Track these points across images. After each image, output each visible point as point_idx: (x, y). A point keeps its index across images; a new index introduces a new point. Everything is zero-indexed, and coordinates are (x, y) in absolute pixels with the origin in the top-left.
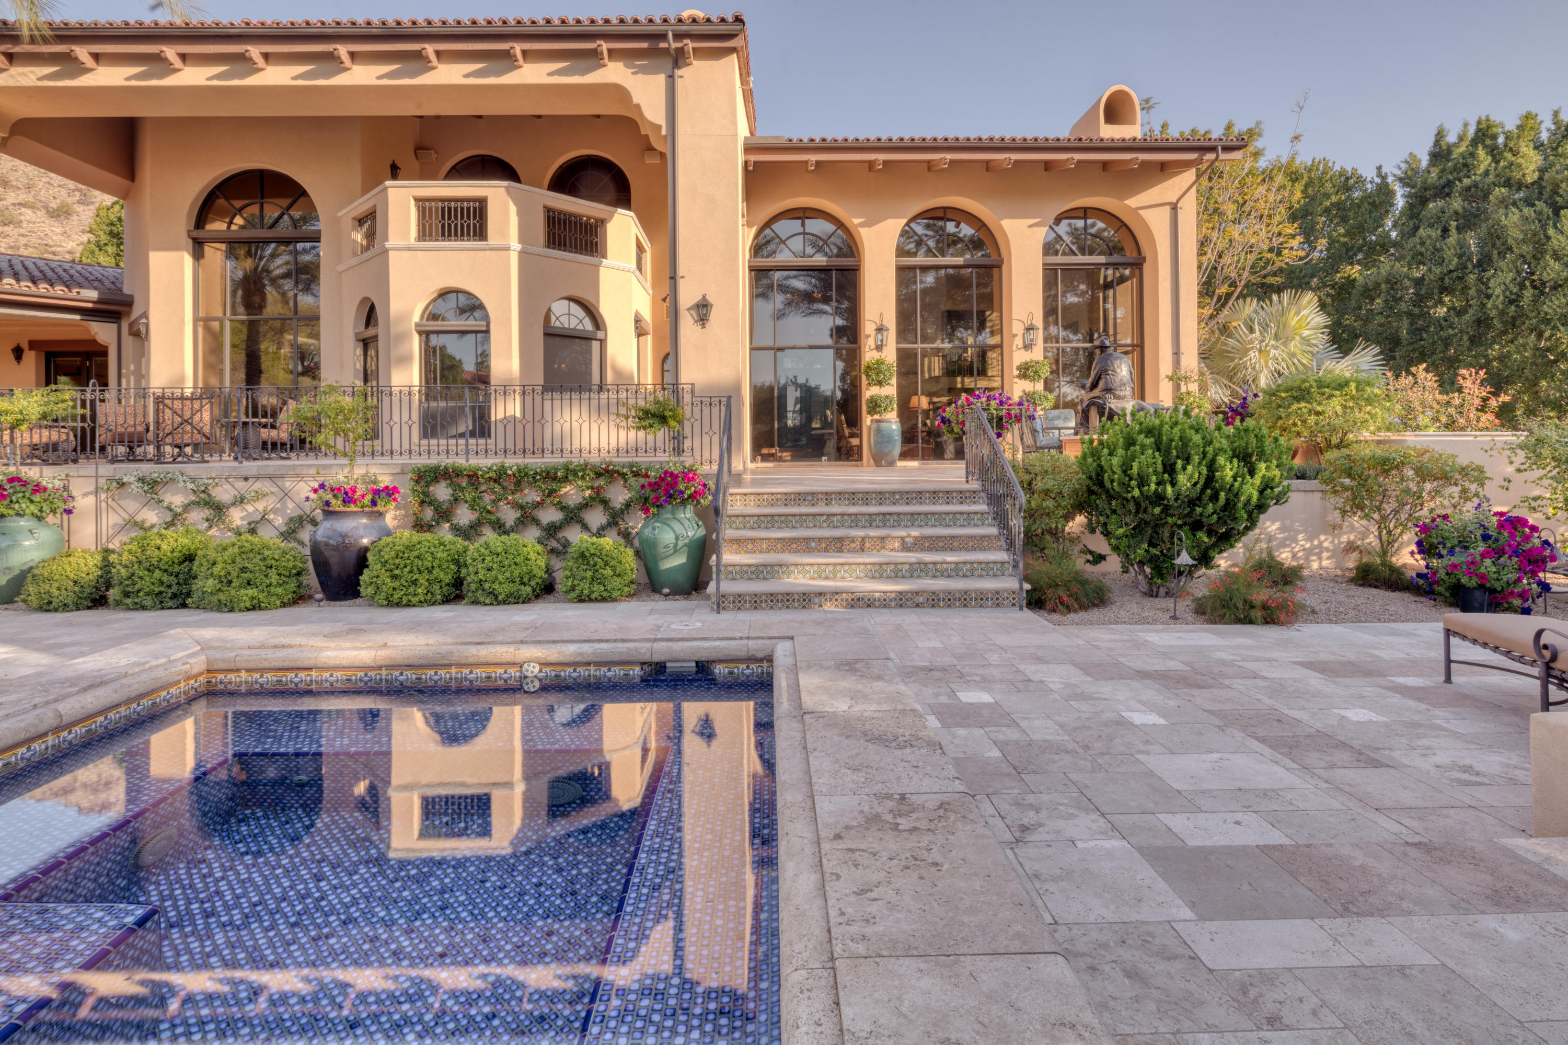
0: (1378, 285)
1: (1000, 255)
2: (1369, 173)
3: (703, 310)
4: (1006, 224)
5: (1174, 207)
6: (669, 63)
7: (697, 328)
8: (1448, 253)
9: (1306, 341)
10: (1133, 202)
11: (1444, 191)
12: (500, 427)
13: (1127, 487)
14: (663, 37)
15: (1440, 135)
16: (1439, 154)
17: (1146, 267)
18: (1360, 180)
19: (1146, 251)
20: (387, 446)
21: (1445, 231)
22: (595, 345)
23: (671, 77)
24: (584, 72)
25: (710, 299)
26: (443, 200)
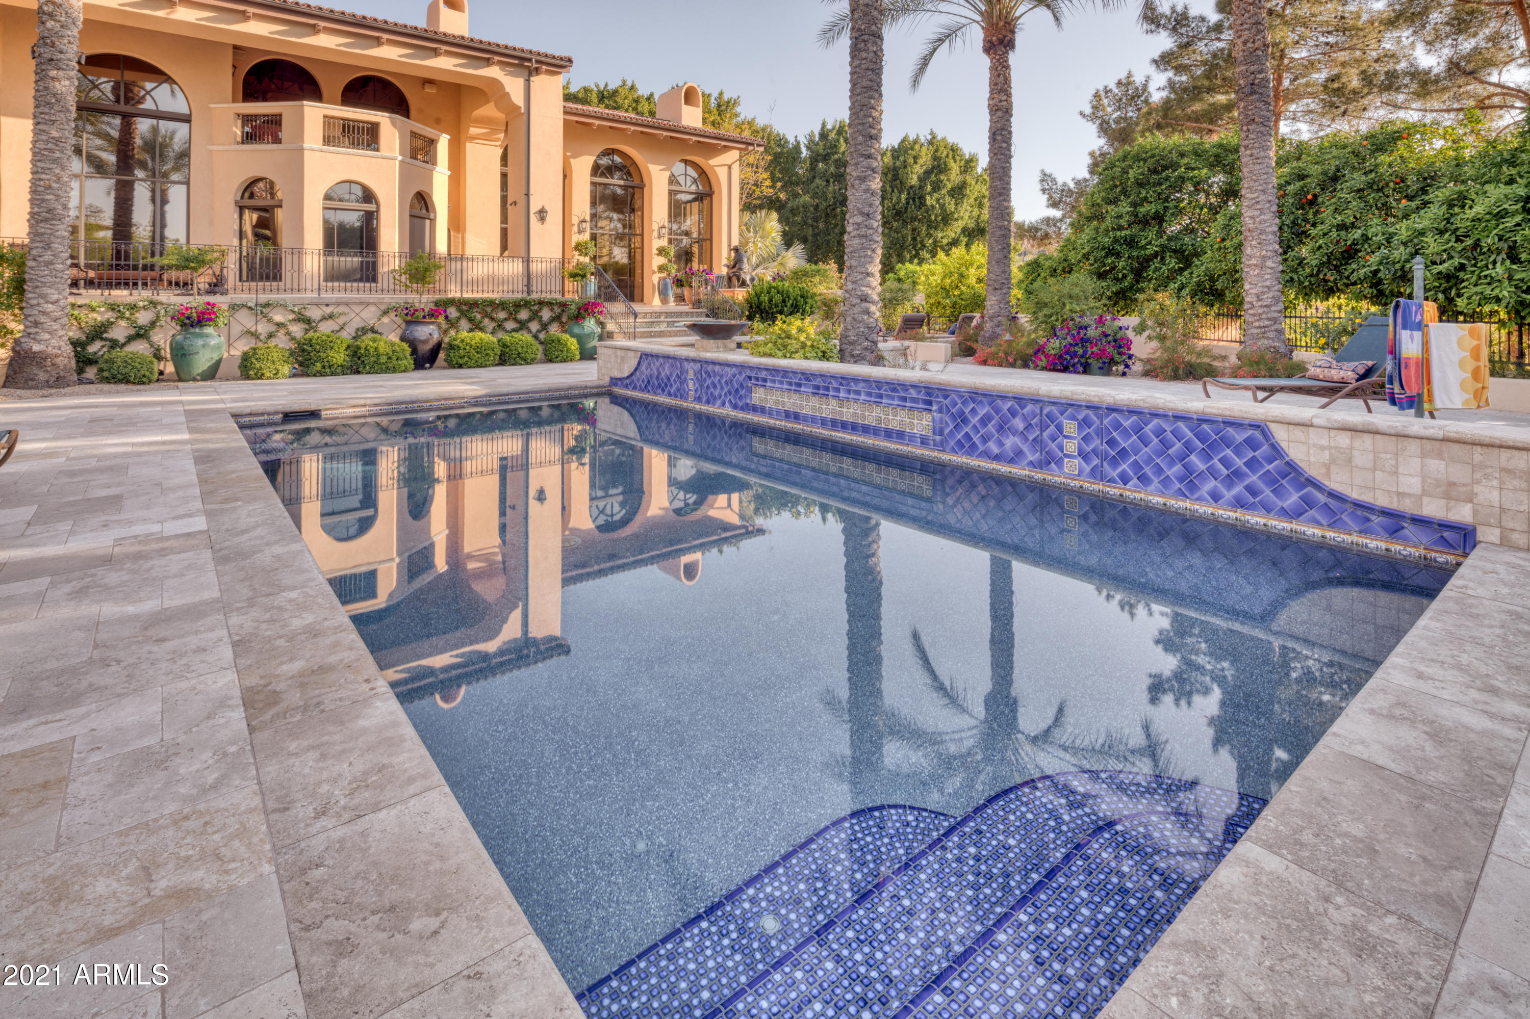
0: (798, 207)
1: (642, 181)
2: (792, 140)
3: (542, 214)
4: (651, 166)
5: (730, 167)
6: (526, 73)
7: (539, 224)
8: (830, 196)
9: (773, 239)
10: (712, 162)
11: (826, 158)
12: (386, 277)
13: (770, 308)
14: (530, 60)
15: (824, 125)
16: (824, 135)
17: (714, 197)
18: (787, 142)
19: (715, 188)
20: (289, 286)
21: (828, 181)
22: (427, 222)
23: (528, 81)
24: (476, 68)
25: (547, 208)
26: (343, 119)
